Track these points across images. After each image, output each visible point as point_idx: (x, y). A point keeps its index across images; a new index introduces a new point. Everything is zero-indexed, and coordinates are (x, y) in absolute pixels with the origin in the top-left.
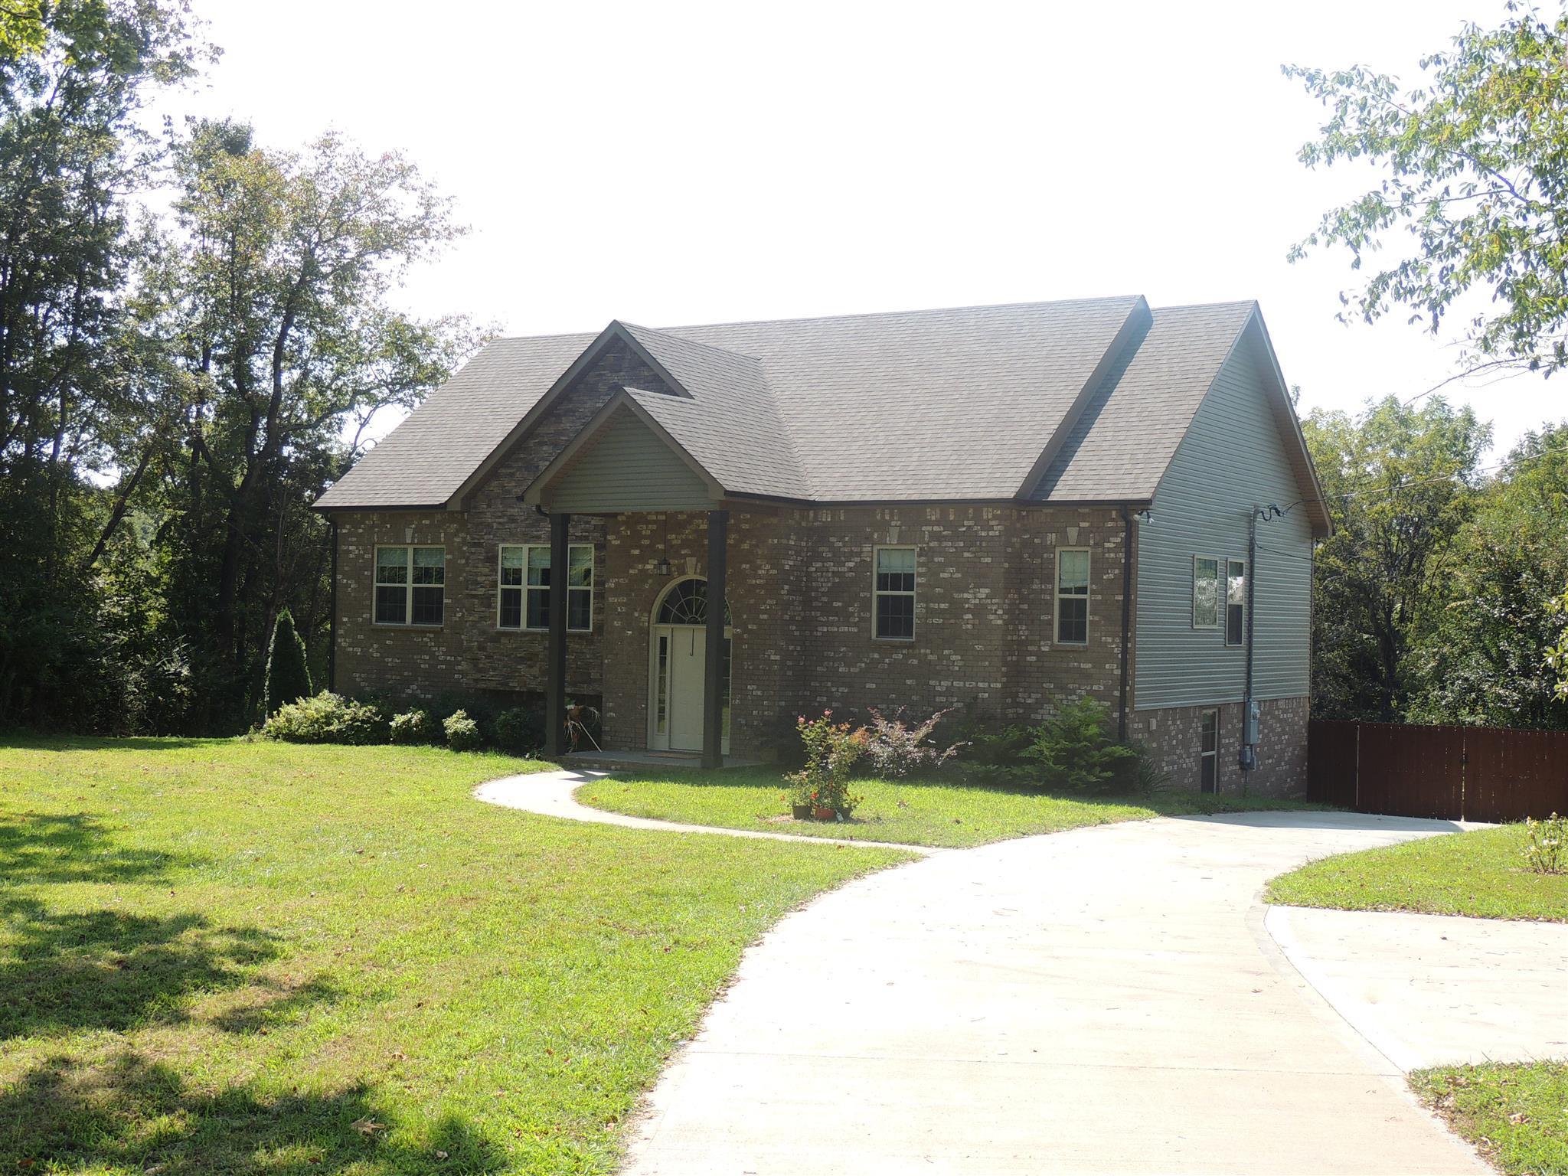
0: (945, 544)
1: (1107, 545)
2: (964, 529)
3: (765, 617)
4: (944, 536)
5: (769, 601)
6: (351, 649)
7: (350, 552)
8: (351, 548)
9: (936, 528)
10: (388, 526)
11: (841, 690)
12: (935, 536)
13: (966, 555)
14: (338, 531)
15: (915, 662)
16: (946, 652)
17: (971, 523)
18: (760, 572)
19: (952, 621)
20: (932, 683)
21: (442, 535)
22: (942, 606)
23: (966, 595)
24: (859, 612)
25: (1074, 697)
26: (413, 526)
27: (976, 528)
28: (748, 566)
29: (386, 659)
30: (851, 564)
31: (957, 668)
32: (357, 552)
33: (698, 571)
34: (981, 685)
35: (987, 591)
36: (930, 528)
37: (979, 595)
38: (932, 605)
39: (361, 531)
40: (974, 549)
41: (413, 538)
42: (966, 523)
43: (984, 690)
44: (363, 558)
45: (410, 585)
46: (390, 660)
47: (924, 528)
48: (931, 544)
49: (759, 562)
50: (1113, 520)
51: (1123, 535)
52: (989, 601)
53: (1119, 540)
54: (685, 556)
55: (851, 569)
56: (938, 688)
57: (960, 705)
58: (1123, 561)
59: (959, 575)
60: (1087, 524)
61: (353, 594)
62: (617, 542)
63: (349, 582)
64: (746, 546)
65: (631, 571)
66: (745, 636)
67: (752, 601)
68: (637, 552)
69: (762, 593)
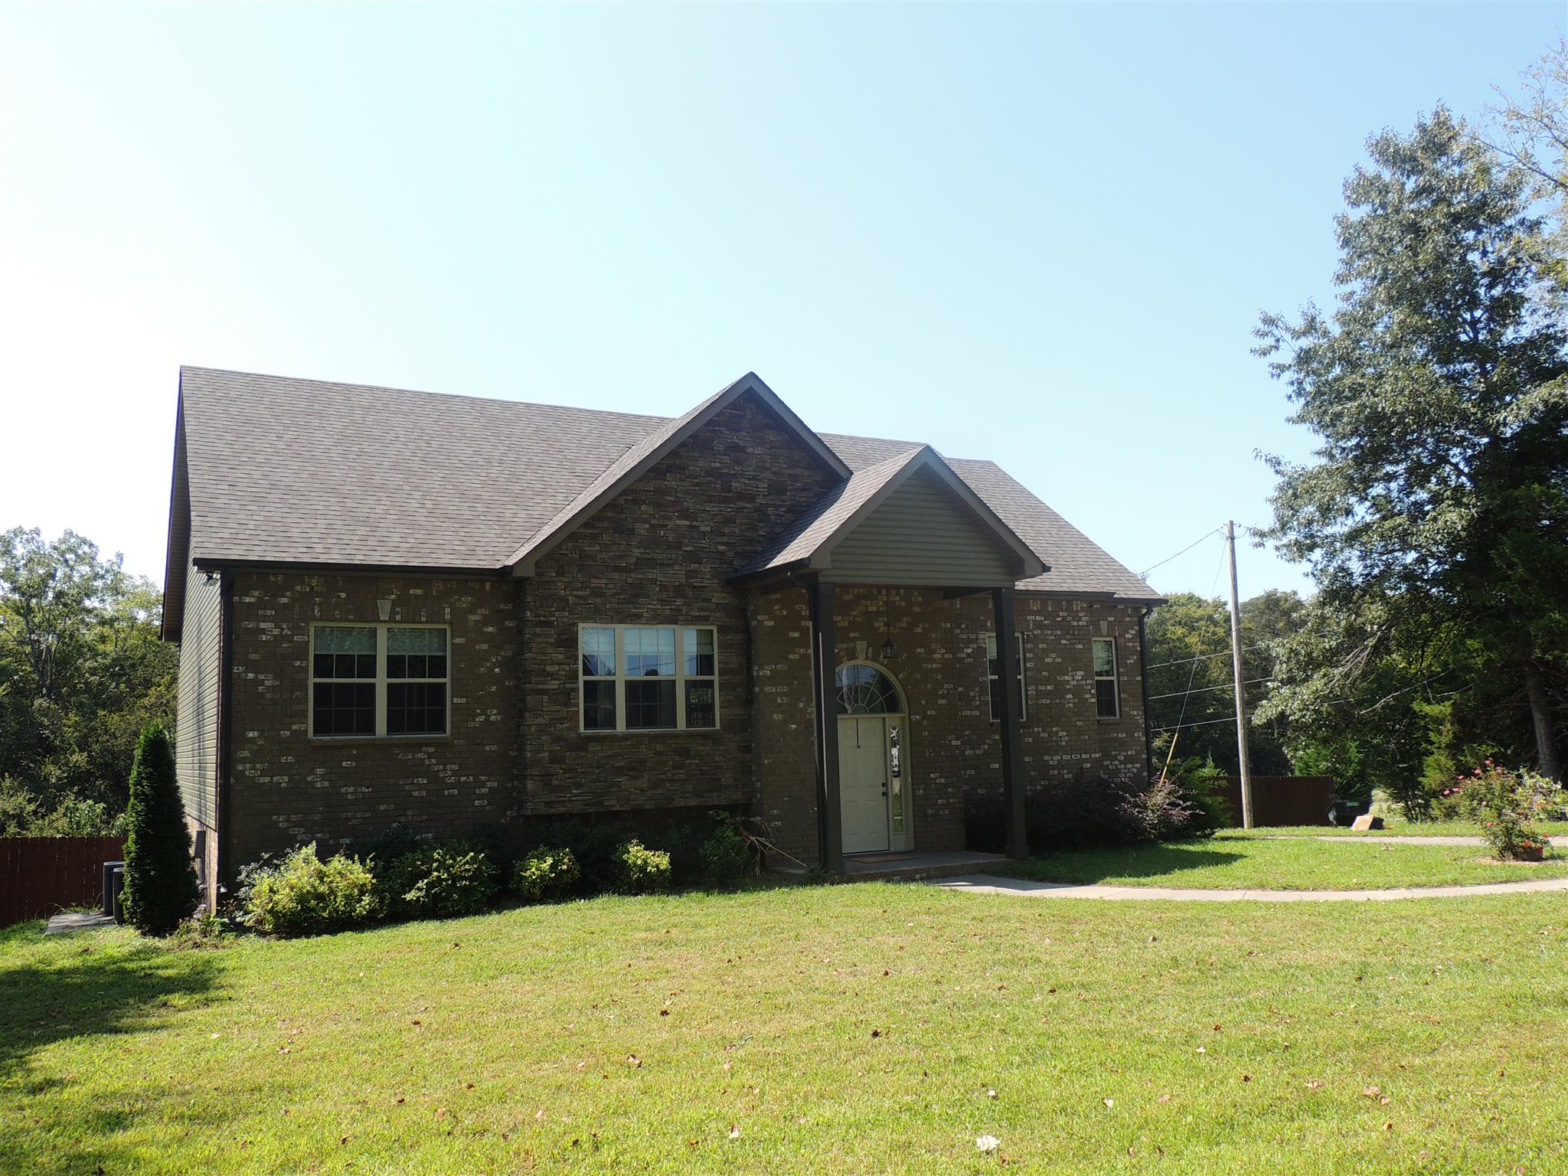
0: (1046, 632)
1: (1127, 636)
2: (1060, 619)
3: (944, 701)
4: (1045, 625)
5: (946, 686)
6: (267, 779)
7: (263, 631)
8: (262, 625)
9: (1038, 618)
10: (343, 595)
11: (968, 772)
12: (1039, 625)
13: (1063, 642)
14: (236, 599)
15: (1031, 740)
16: (1055, 729)
17: (1065, 614)
18: (935, 656)
19: (1058, 701)
20: (1046, 758)
21: (448, 610)
22: (1049, 688)
23: (1066, 678)
24: (980, 696)
25: (1117, 762)
26: (393, 597)
27: (1069, 619)
28: (923, 650)
29: (343, 790)
30: (969, 651)
31: (1064, 743)
32: (276, 632)
33: (870, 656)
34: (1084, 756)
35: (1082, 673)
36: (1033, 618)
37: (1077, 678)
38: (1040, 687)
39: (284, 600)
40: (1068, 637)
41: (393, 612)
42: (1061, 614)
43: (1087, 761)
44: (291, 641)
45: (381, 681)
46: (351, 789)
47: (1028, 618)
48: (1036, 632)
49: (933, 646)
50: (1129, 616)
51: (1137, 628)
52: (1084, 682)
53: (1134, 632)
54: (855, 639)
55: (969, 655)
56: (1051, 763)
57: (1070, 776)
58: (1139, 649)
59: (1060, 660)
60: (1112, 619)
61: (269, 696)
62: (771, 623)
63: (261, 677)
64: (919, 630)
65: (791, 656)
66: (925, 723)
67: (929, 687)
68: (796, 635)
69: (939, 677)
